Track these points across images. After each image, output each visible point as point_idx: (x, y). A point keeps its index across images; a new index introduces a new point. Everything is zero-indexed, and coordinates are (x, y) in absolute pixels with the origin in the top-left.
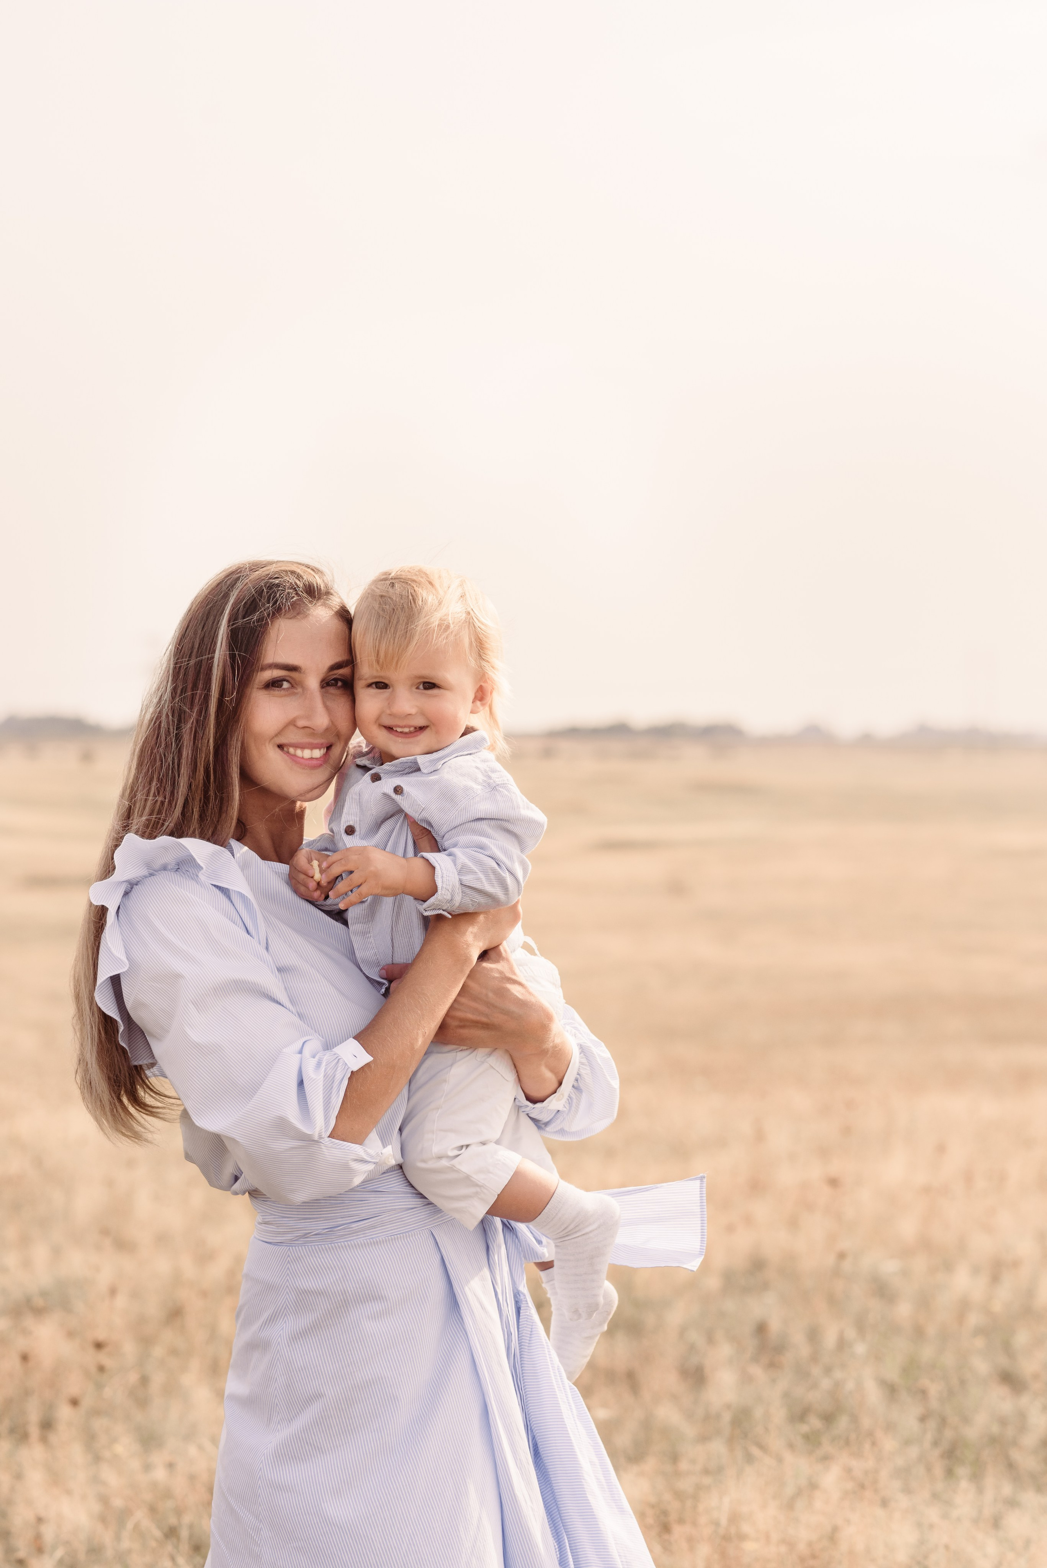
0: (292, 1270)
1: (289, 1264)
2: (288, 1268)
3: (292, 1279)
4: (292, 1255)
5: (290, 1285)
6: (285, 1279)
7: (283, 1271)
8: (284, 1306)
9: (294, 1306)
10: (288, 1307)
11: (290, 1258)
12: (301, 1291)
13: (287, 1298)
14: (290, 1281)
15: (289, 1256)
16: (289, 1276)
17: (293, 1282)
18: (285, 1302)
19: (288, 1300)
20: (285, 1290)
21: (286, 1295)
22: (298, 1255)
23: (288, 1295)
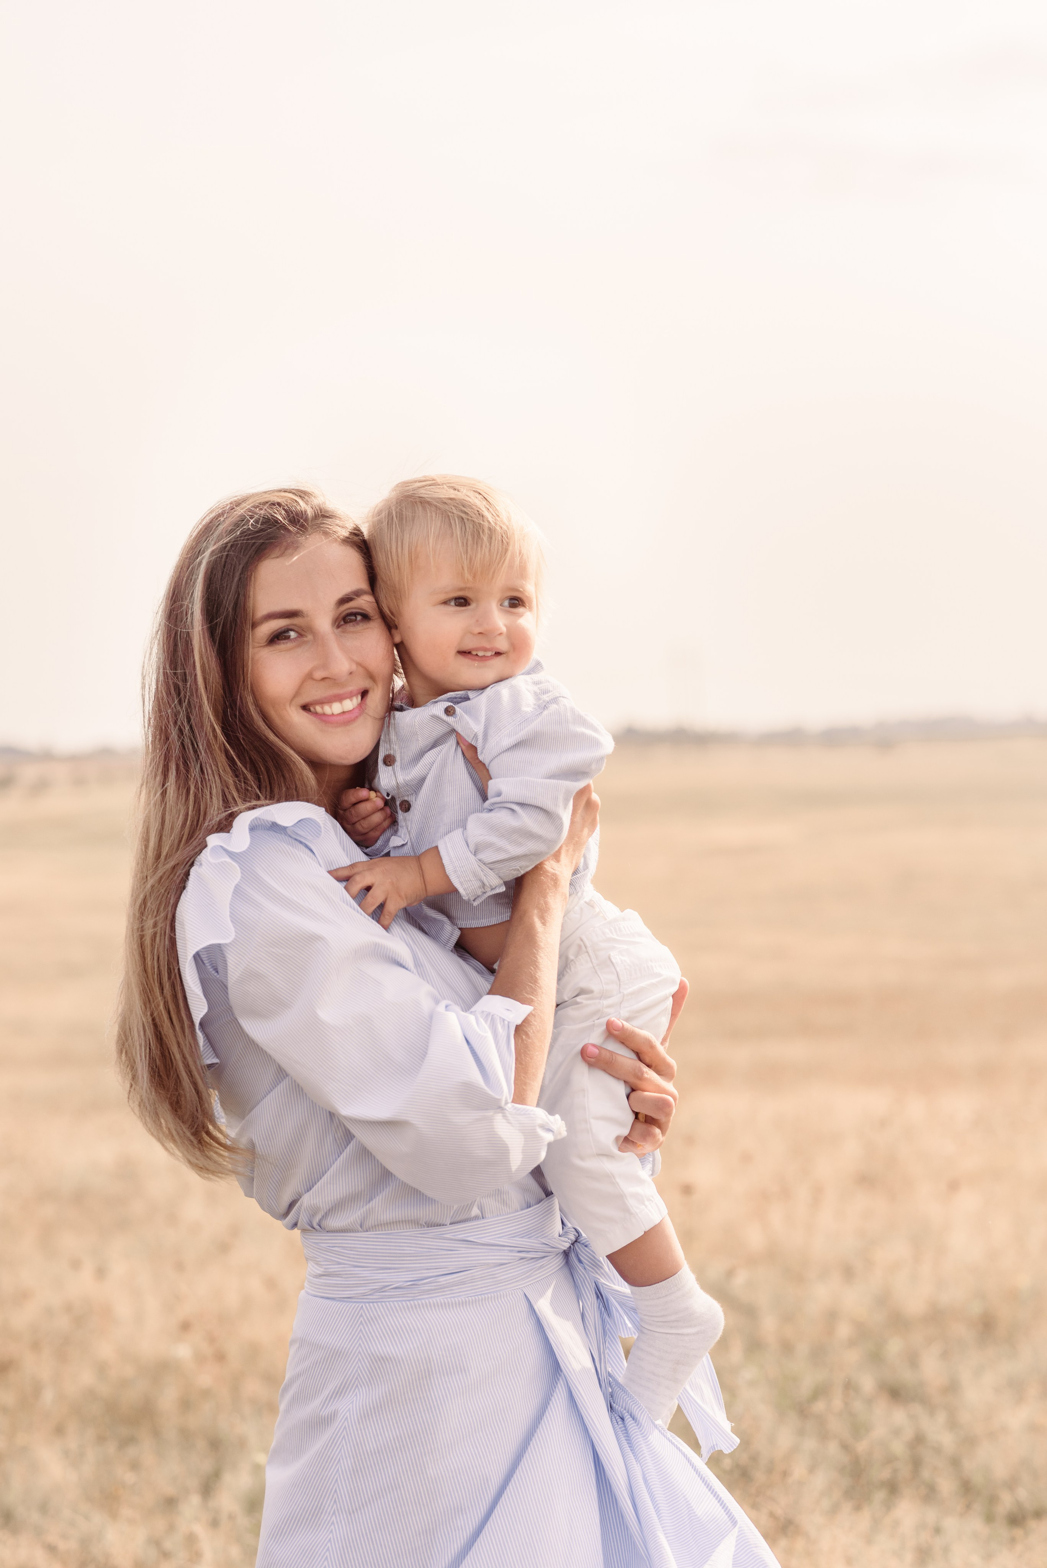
0: (366, 1332)
1: (361, 1326)
2: (361, 1330)
3: (366, 1343)
4: (366, 1315)
5: (363, 1350)
6: (356, 1344)
7: (354, 1335)
8: (355, 1376)
9: (367, 1375)
10: (360, 1377)
11: (364, 1319)
12: (377, 1358)
13: (359, 1367)
14: (363, 1346)
15: (362, 1315)
16: (362, 1340)
17: (367, 1347)
18: (357, 1370)
19: (360, 1369)
20: (356, 1357)
21: (357, 1363)
22: (374, 1314)
23: (361, 1362)
